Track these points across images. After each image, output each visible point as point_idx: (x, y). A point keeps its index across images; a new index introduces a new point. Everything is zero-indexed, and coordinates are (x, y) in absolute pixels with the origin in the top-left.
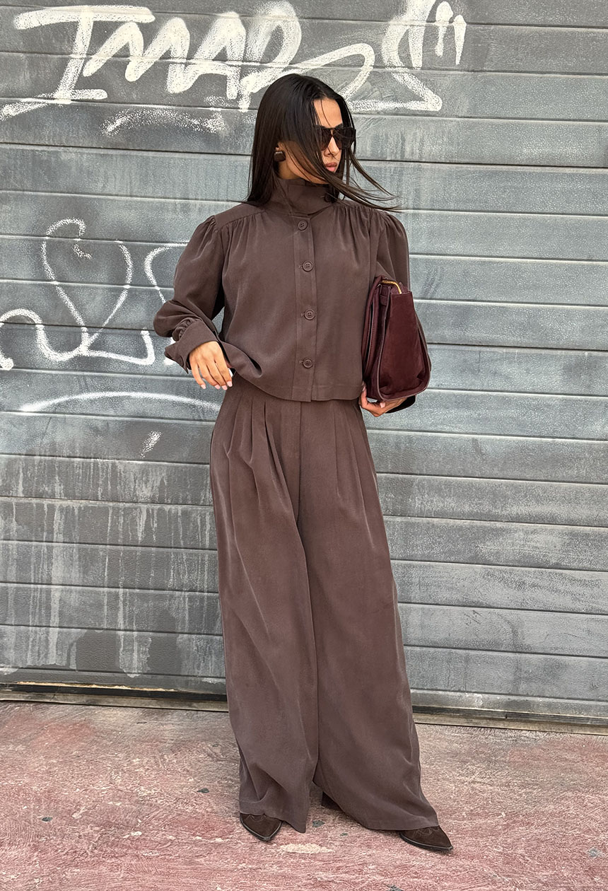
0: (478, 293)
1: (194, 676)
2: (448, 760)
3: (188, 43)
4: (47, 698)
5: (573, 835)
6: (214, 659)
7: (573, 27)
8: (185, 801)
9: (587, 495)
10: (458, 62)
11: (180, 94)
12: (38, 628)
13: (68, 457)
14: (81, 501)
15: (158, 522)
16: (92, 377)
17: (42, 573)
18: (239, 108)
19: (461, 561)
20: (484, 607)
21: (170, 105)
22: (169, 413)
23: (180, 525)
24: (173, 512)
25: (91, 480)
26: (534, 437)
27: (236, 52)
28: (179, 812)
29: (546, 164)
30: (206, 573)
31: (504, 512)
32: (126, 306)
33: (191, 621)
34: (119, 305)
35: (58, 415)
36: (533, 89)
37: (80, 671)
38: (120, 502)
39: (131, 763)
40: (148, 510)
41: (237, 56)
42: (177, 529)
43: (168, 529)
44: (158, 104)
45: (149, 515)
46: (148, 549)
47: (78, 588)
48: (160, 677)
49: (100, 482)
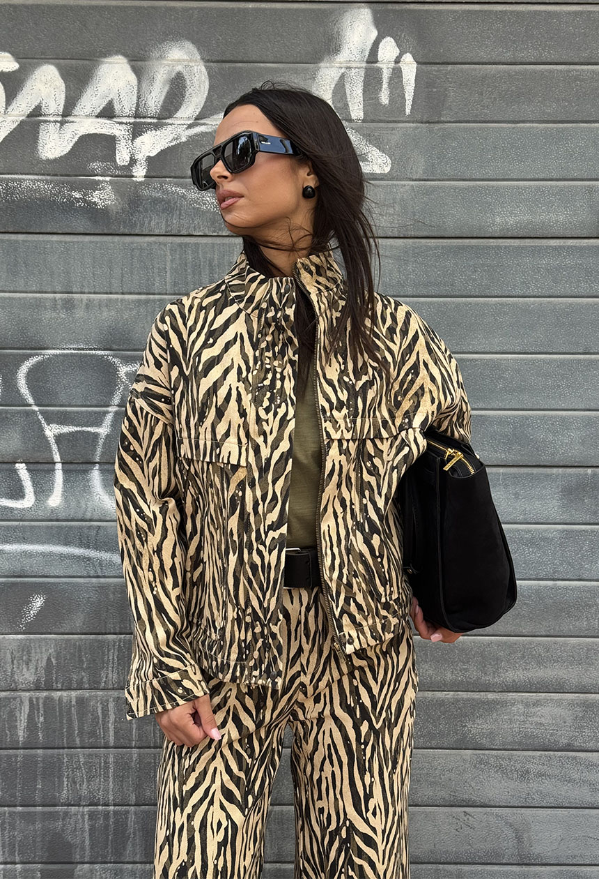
3: (63, 96)
7: (551, 64)
10: (408, 111)
11: (55, 160)
15: (45, 715)
18: (133, 176)
19: (445, 745)
20: (478, 806)
21: (43, 175)
22: (55, 570)
23: (75, 717)
24: (65, 701)
29: (525, 235)
30: (111, 780)
31: (497, 680)
33: (92, 847)
36: (504, 143)
40: (31, 700)
41: (127, 110)
42: (70, 721)
43: (58, 724)
44: (28, 174)
45: (33, 706)
46: (33, 752)
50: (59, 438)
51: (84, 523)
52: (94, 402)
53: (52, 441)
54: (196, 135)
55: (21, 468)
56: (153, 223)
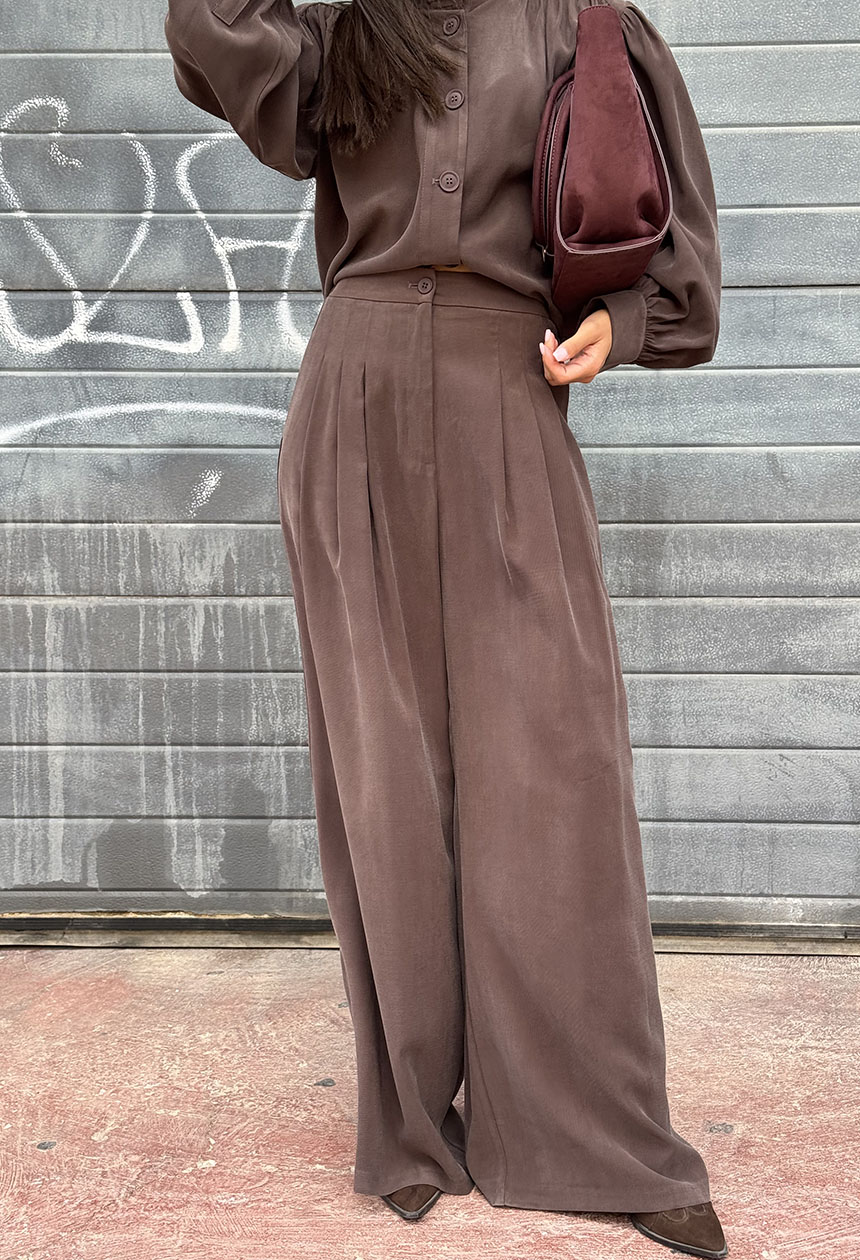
0: (769, 193)
1: (302, 890)
2: (753, 1013)
4: (51, 939)
8: (293, 1102)
12: (29, 821)
13: (64, 522)
14: (89, 599)
15: (226, 627)
16: (96, 379)
17: (30, 725)
19: (755, 668)
20: (798, 748)
22: (234, 437)
23: (264, 631)
24: (250, 610)
25: (105, 560)
28: (284, 1123)
31: (828, 580)
32: (146, 249)
33: (290, 798)
34: (135, 249)
35: (41, 450)
37: (104, 890)
38: (157, 596)
39: (197, 1041)
40: (206, 609)
42: (258, 638)
43: (243, 640)
45: (210, 616)
46: (211, 675)
47: (94, 748)
48: (242, 894)
49: (122, 564)
50: (233, 257)
51: (269, 374)
52: (280, 206)
53: (224, 261)
55: (185, 299)
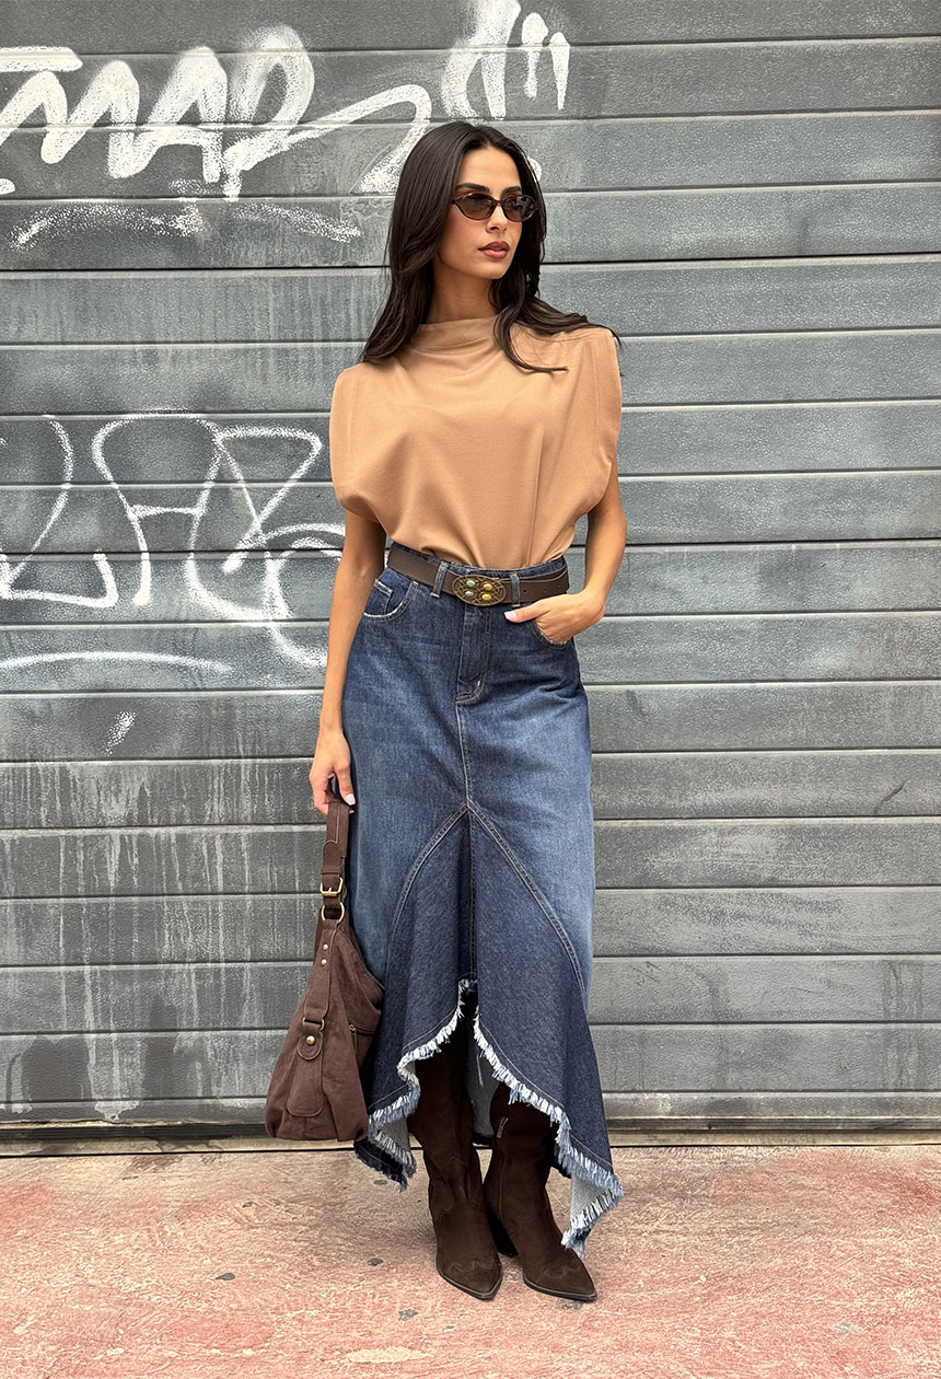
3: (137, 100)
5: (812, 1302)
6: (242, 1067)
7: (736, 41)
8: (197, 1295)
9: (811, 767)
10: (560, 106)
11: (129, 178)
14: (13, 831)
15: (140, 855)
16: (19, 632)
18: (224, 196)
19: (622, 885)
20: (663, 955)
21: (115, 197)
22: (146, 682)
23: (175, 857)
24: (163, 839)
25: (28, 796)
26: (722, 682)
27: (214, 108)
28: (186, 1313)
30: (221, 931)
31: (684, 804)
32: (66, 516)
33: (201, 1011)
34: (55, 516)
38: (76, 828)
39: (111, 1242)
40: (122, 838)
41: (215, 114)
42: (170, 863)
43: (156, 866)
44: (96, 197)
45: (125, 844)
46: (127, 899)
47: (18, 969)
48: (157, 1102)
49: (44, 799)
50: (145, 522)
51: (178, 625)
52: (186, 477)
53: (137, 525)
54: (300, 142)
55: (101, 561)
56: (250, 253)
